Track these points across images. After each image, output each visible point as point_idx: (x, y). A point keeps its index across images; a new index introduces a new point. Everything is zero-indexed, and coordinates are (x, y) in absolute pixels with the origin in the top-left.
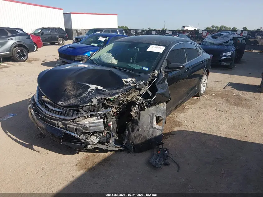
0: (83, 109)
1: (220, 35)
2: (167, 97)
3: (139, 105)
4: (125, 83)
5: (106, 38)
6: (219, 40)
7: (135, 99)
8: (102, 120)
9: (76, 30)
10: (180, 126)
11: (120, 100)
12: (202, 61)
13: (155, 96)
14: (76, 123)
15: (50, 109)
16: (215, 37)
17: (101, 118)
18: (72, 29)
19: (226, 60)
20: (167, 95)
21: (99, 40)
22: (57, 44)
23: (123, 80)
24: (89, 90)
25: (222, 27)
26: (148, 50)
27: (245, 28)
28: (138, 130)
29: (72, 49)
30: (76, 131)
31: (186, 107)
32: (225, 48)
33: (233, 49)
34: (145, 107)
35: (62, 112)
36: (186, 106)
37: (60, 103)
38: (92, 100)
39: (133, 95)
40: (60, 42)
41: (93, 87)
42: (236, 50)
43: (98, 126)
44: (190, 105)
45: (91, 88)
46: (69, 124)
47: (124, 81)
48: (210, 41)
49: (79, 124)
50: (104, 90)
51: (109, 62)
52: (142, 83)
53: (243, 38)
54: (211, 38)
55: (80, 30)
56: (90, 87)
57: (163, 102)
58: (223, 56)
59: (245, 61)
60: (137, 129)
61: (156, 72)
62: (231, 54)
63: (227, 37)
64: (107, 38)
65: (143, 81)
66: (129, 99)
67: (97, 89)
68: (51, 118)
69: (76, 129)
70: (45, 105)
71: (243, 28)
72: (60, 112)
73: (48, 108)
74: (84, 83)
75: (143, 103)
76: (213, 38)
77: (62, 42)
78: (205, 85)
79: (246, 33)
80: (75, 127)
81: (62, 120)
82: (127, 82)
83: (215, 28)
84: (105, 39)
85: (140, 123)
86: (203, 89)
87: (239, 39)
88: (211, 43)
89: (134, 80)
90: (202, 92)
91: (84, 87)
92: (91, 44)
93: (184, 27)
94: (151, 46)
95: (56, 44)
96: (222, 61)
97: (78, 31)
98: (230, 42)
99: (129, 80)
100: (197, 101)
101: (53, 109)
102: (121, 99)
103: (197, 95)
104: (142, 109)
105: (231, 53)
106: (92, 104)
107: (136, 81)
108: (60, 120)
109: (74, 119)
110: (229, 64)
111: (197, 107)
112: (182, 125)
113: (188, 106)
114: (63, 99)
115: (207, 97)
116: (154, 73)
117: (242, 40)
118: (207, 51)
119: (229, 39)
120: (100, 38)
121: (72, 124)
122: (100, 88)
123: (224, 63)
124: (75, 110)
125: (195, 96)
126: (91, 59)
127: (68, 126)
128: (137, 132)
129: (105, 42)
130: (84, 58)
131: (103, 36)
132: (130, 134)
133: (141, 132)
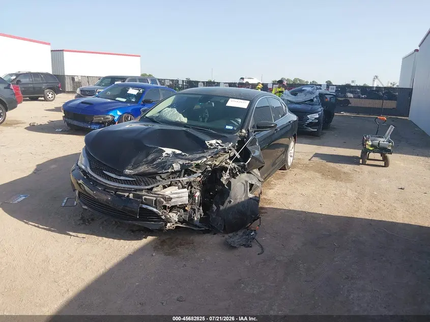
0: (161, 177)
1: (301, 91)
2: (260, 161)
3: (231, 170)
4: (209, 147)
5: (139, 90)
6: (301, 98)
7: (224, 164)
8: (186, 190)
9: (73, 78)
10: (270, 204)
11: (207, 165)
12: (290, 122)
13: (250, 159)
14: (155, 194)
15: (112, 178)
16: (294, 94)
17: (183, 187)
18: (64, 76)
19: (311, 124)
20: (261, 159)
21: (128, 92)
22: (43, 99)
23: (206, 142)
24: (164, 154)
25: (296, 80)
26: (228, 105)
27: (329, 82)
28: (230, 202)
29: (88, 105)
30: (155, 204)
31: (272, 183)
32: (309, 107)
33: (320, 109)
34: (238, 173)
35: (132, 181)
36: (272, 181)
37: (127, 171)
38: (173, 165)
39: (221, 158)
40: (48, 95)
41: (168, 151)
42: (324, 110)
43: (181, 197)
44: (276, 180)
46: (144, 195)
47: (207, 144)
48: (289, 99)
49: (159, 194)
50: (183, 154)
51: (177, 120)
52: (230, 145)
53: (333, 95)
54: (290, 95)
55: (80, 78)
56: (165, 151)
57: (256, 168)
58: (308, 119)
59: (335, 127)
60: (228, 200)
61: (244, 131)
62: (318, 117)
63: (311, 93)
64: (141, 91)
65: (232, 143)
66: (217, 163)
67: (174, 153)
68: (116, 189)
69: (155, 201)
70: (104, 173)
71: (327, 82)
72: (129, 180)
73: (110, 177)
74: (156, 146)
75: (235, 169)
76: (292, 94)
77: (50, 96)
78: (292, 155)
79: (333, 89)
80: (155, 199)
81: (134, 191)
82: (211, 145)
85: (232, 193)
86: (290, 160)
87: (326, 96)
88: (289, 101)
89: (220, 143)
90: (289, 164)
91: (157, 151)
92: (116, 99)
93: (242, 79)
94: (230, 100)
95: (39, 99)
96: (307, 126)
97: (76, 80)
98: (315, 99)
99: (214, 142)
100: (284, 175)
101: (119, 178)
102: (209, 163)
103: (284, 168)
104: (234, 175)
105: (319, 114)
106: (173, 170)
107: (223, 143)
108: (131, 191)
109: (151, 189)
110: (316, 130)
111: (287, 182)
112: (272, 203)
113: (275, 181)
114: (130, 167)
115: (296, 170)
116: (241, 132)
117: (330, 98)
118: (293, 111)
119: (315, 96)
120: (129, 90)
121: (150, 195)
122: (178, 152)
123: (309, 128)
124: (150, 177)
125: (280, 170)
126: (146, 117)
127: (144, 197)
128: (229, 205)
129: (138, 96)
130: (107, 118)
131: (134, 87)
132: (220, 207)
133: (234, 204)
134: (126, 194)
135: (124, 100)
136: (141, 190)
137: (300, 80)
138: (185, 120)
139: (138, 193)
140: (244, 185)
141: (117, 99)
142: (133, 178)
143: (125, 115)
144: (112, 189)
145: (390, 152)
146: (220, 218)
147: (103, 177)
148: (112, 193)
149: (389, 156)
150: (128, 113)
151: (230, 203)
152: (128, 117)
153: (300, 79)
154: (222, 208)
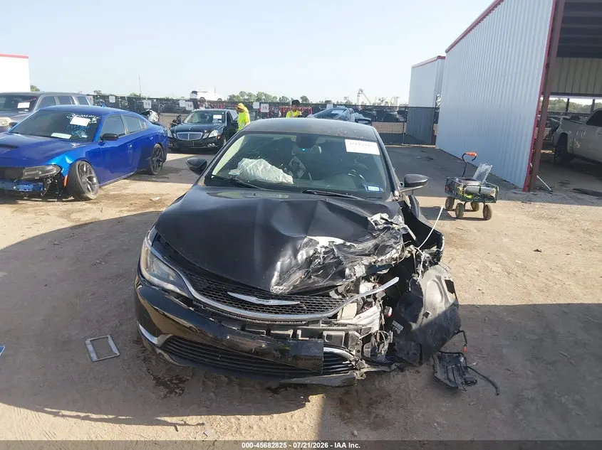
0: (337, 291)
1: (332, 115)
4: (376, 226)
5: (91, 118)
7: (407, 253)
8: (376, 308)
14: (342, 325)
21: (71, 123)
23: (369, 219)
24: (320, 248)
25: (260, 94)
28: (426, 315)
30: (346, 343)
37: (275, 287)
38: (355, 268)
41: (322, 241)
45: (321, 244)
46: (324, 330)
47: (372, 222)
49: (350, 325)
50: (348, 244)
56: (318, 243)
60: (422, 313)
61: (397, 193)
64: (94, 119)
67: (333, 243)
68: (267, 325)
69: (346, 337)
80: (343, 334)
81: (302, 325)
83: (246, 97)
84: (89, 120)
85: (427, 301)
89: (386, 218)
91: (307, 245)
92: (52, 136)
93: (195, 92)
99: (377, 217)
101: (264, 302)
106: (355, 278)
107: (390, 218)
108: (296, 325)
120: (73, 119)
121: (331, 328)
122: (337, 241)
126: (216, 176)
127: (325, 333)
128: (425, 321)
129: (92, 130)
130: (49, 171)
131: (80, 113)
132: (411, 326)
133: (433, 317)
134: (290, 332)
135: (68, 136)
136: (316, 322)
137: (265, 95)
138: (289, 179)
139: (310, 327)
140: (437, 283)
141: (54, 135)
142: (293, 300)
143: (78, 163)
144: (260, 326)
145: (493, 200)
146: (413, 344)
147: (231, 305)
148: (263, 333)
149: (490, 205)
150: (82, 159)
151: (427, 317)
152: (83, 165)
153: (267, 93)
154: (414, 326)
